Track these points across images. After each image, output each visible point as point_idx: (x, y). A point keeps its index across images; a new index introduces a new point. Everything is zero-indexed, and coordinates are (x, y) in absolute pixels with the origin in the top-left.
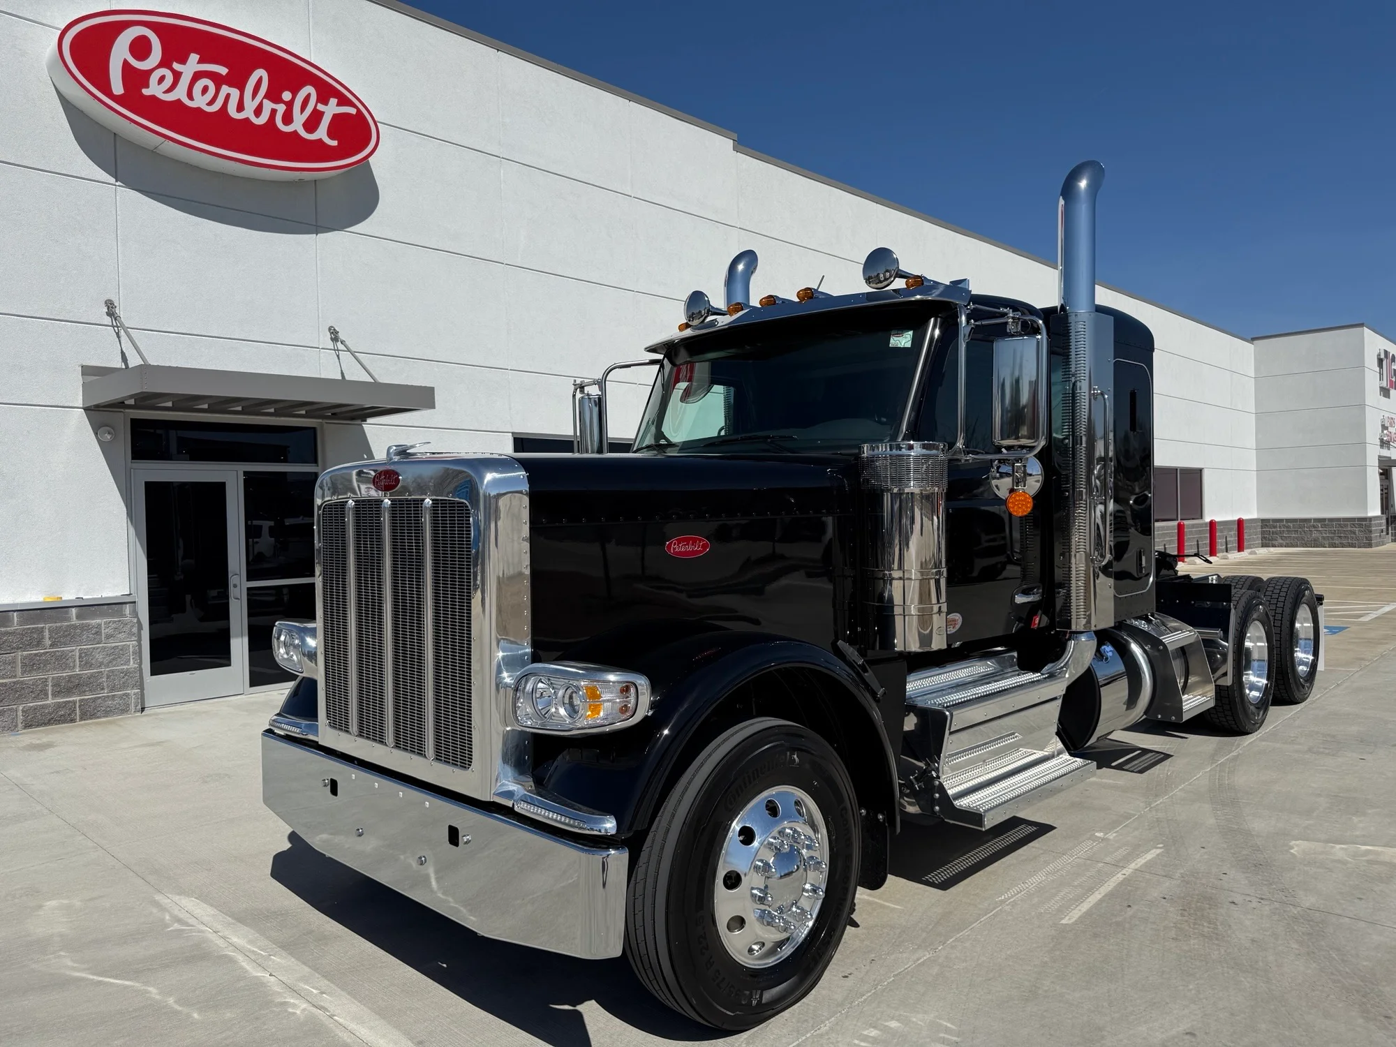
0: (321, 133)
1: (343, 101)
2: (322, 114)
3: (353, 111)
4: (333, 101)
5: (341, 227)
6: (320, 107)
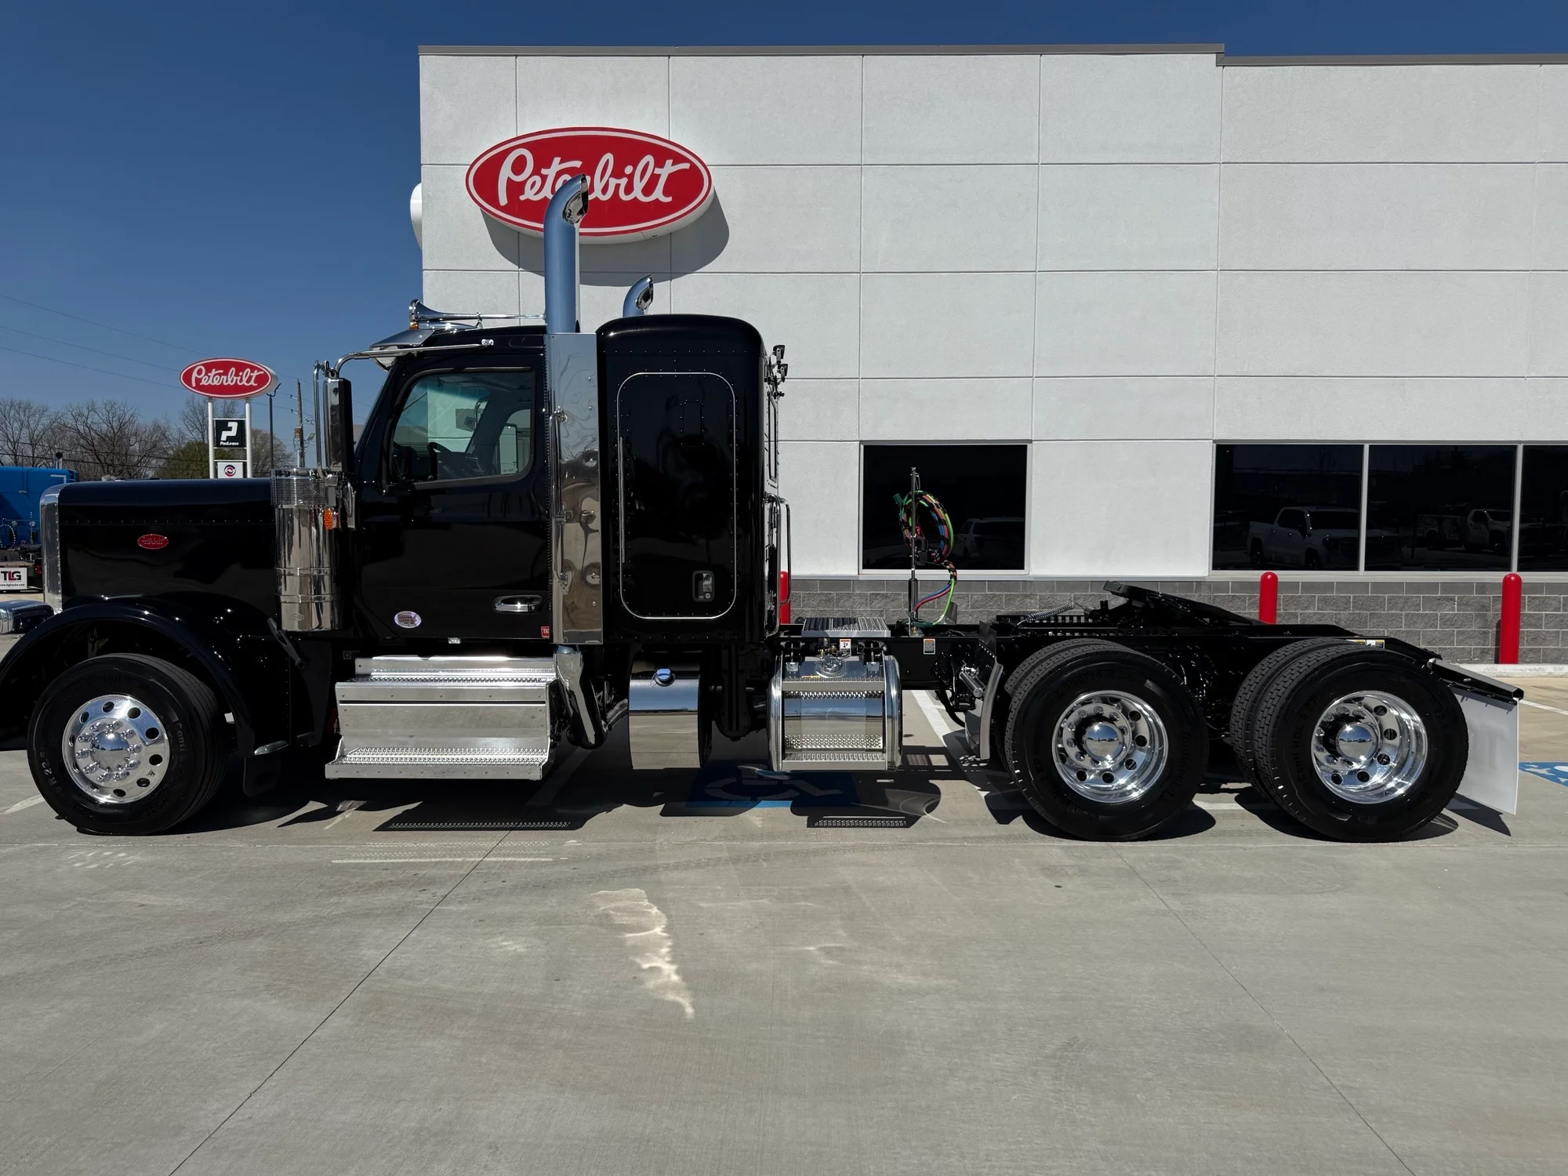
0: (658, 194)
1: (678, 159)
2: (659, 176)
3: (686, 166)
4: (669, 162)
5: (692, 270)
6: (658, 171)
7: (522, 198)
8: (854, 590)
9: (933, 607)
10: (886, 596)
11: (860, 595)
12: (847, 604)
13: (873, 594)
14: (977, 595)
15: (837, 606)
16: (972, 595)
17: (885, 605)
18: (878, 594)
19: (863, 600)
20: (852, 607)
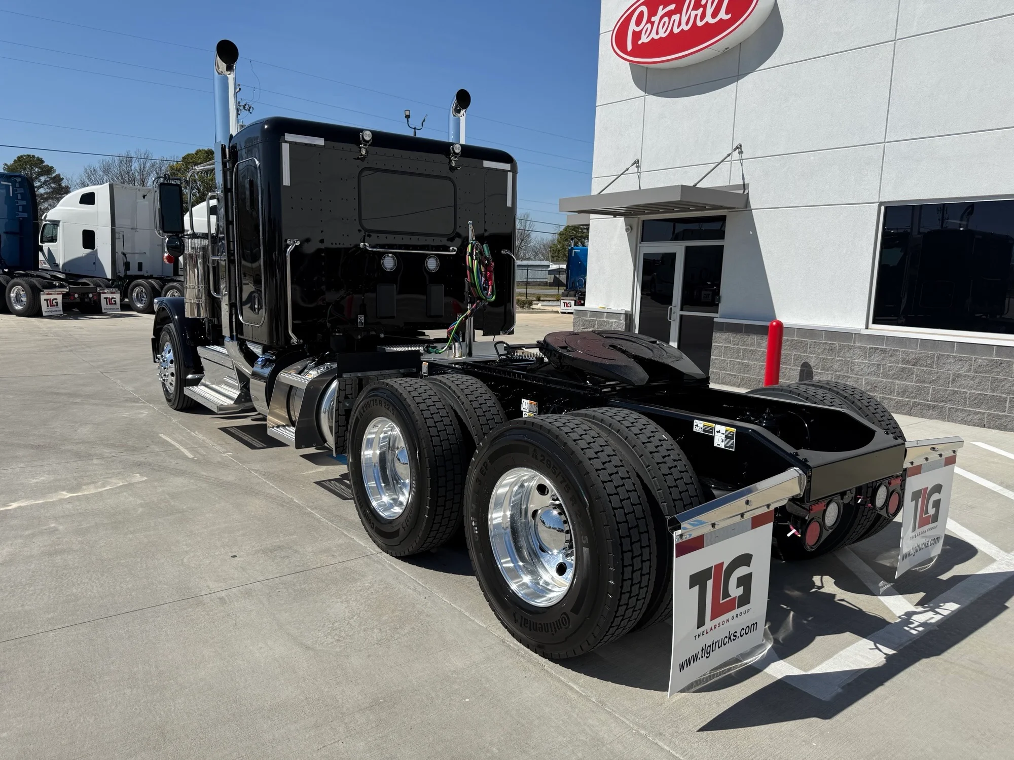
0: (722, 15)
7: (640, 42)
8: (854, 343)
9: (932, 367)
10: (884, 351)
11: (860, 347)
12: (847, 354)
13: (872, 348)
14: (982, 360)
15: (839, 356)
16: (976, 359)
17: (883, 360)
18: (877, 349)
19: (861, 353)
20: (851, 358)
